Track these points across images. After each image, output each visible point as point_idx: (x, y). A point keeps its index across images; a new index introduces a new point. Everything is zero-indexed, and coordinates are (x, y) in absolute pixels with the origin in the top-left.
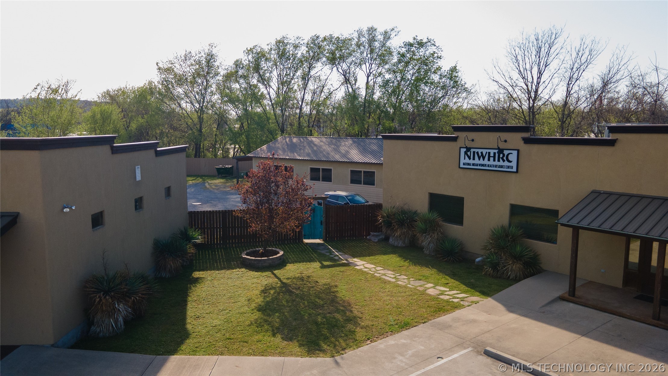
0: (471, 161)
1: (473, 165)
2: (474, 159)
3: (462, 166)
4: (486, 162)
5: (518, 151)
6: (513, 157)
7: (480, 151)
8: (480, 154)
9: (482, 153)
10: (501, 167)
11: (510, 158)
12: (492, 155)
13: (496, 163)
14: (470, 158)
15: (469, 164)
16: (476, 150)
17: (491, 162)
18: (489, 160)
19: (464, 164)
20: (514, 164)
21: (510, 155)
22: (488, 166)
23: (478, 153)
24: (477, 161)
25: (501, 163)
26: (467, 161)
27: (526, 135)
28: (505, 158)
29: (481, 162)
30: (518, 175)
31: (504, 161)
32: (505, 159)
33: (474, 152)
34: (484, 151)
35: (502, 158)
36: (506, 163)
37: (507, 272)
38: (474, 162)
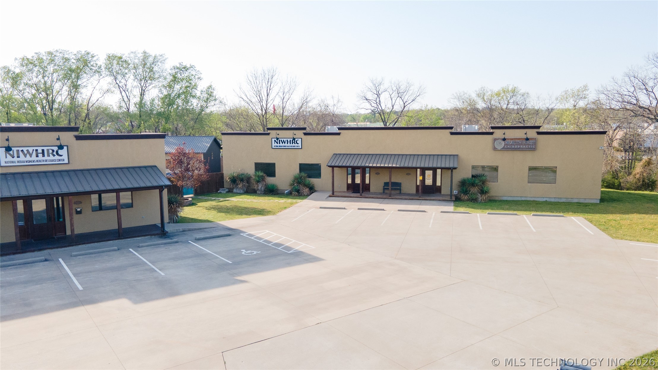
0: (278, 145)
1: (280, 146)
2: (280, 143)
3: (273, 147)
5: (301, 138)
7: (282, 139)
8: (283, 141)
9: (284, 140)
10: (294, 146)
11: (298, 142)
13: (291, 145)
14: (277, 143)
15: (277, 146)
16: (280, 139)
17: (289, 144)
18: (287, 144)
20: (300, 145)
21: (298, 141)
22: (287, 146)
23: (281, 140)
25: (294, 145)
26: (276, 144)
27: (305, 131)
28: (295, 142)
29: (284, 144)
30: (302, 150)
33: (279, 140)
34: (285, 140)
35: (294, 142)
36: (296, 145)
37: (304, 193)
38: (280, 145)
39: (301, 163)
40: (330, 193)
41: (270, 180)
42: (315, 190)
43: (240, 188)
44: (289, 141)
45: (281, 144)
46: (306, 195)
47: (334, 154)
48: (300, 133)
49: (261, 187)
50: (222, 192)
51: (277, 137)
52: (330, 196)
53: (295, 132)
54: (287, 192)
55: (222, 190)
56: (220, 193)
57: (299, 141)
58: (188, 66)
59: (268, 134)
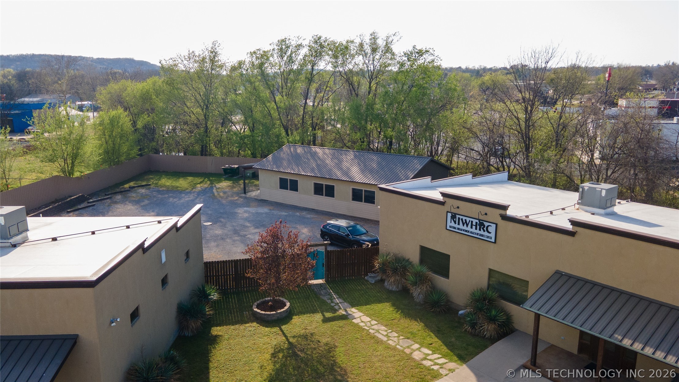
0: (456, 226)
1: (458, 229)
2: (459, 224)
3: (448, 228)
4: (469, 228)
5: (497, 225)
6: (492, 229)
8: (464, 221)
9: (466, 220)
10: (482, 236)
11: (489, 229)
12: (474, 223)
13: (478, 231)
14: (455, 223)
15: (454, 228)
19: (450, 227)
20: (493, 235)
21: (489, 227)
22: (471, 232)
23: (462, 219)
24: (461, 226)
25: (482, 232)
26: (453, 224)
29: (465, 228)
30: (496, 244)
31: (484, 231)
32: (485, 230)
33: (459, 218)
34: (468, 219)
35: (483, 229)
36: (486, 233)
37: (484, 332)
38: (459, 227)
39: (491, 267)
40: (529, 357)
41: (440, 281)
42: (512, 326)
43: (392, 282)
47: (555, 272)
48: (494, 214)
50: (370, 280)
52: (525, 367)
53: (487, 209)
54: (461, 314)
55: (370, 277)
56: (367, 281)
59: (443, 203)
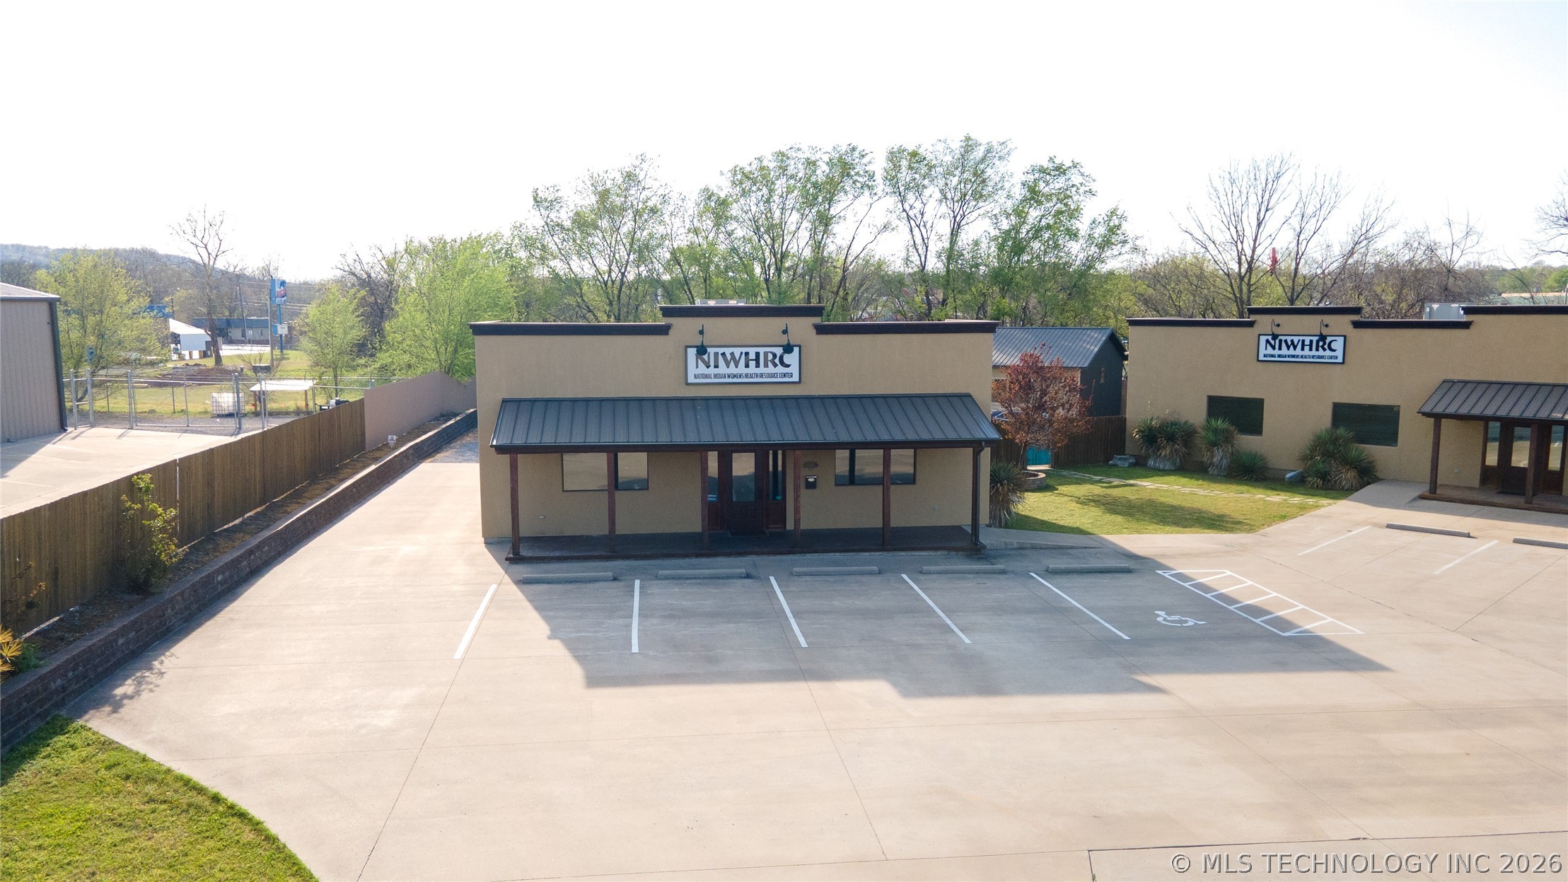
0: (1277, 352)
1: (1279, 356)
2: (1280, 349)
3: (1261, 358)
4: (1298, 352)
5: (1345, 337)
7: (1289, 339)
8: (1290, 343)
9: (1292, 341)
10: (1322, 357)
11: (1333, 346)
13: (1314, 353)
14: (1274, 348)
15: (1272, 356)
16: (1283, 338)
17: (1307, 352)
18: (1303, 349)
19: (1265, 356)
20: (1339, 353)
21: (1333, 342)
22: (1302, 357)
23: (1286, 341)
25: (1321, 352)
26: (1270, 351)
27: (1356, 318)
28: (1326, 347)
29: (1291, 352)
30: (1345, 366)
31: (1324, 350)
33: (1280, 341)
34: (1296, 339)
35: (1323, 347)
36: (1328, 353)
37: (1341, 482)
38: (1280, 352)
39: (1337, 400)
40: (1425, 489)
41: (1247, 442)
42: (1375, 475)
43: (1165, 456)
44: (1307, 342)
45: (1284, 351)
46: (1347, 490)
47: (1444, 382)
48: (1342, 323)
49: (1222, 458)
50: (1119, 463)
51: (1275, 333)
52: (1422, 497)
53: (1327, 319)
54: (1290, 478)
55: (1120, 459)
56: (1115, 465)
57: (1338, 344)
58: (1068, 164)
59: (1251, 324)
